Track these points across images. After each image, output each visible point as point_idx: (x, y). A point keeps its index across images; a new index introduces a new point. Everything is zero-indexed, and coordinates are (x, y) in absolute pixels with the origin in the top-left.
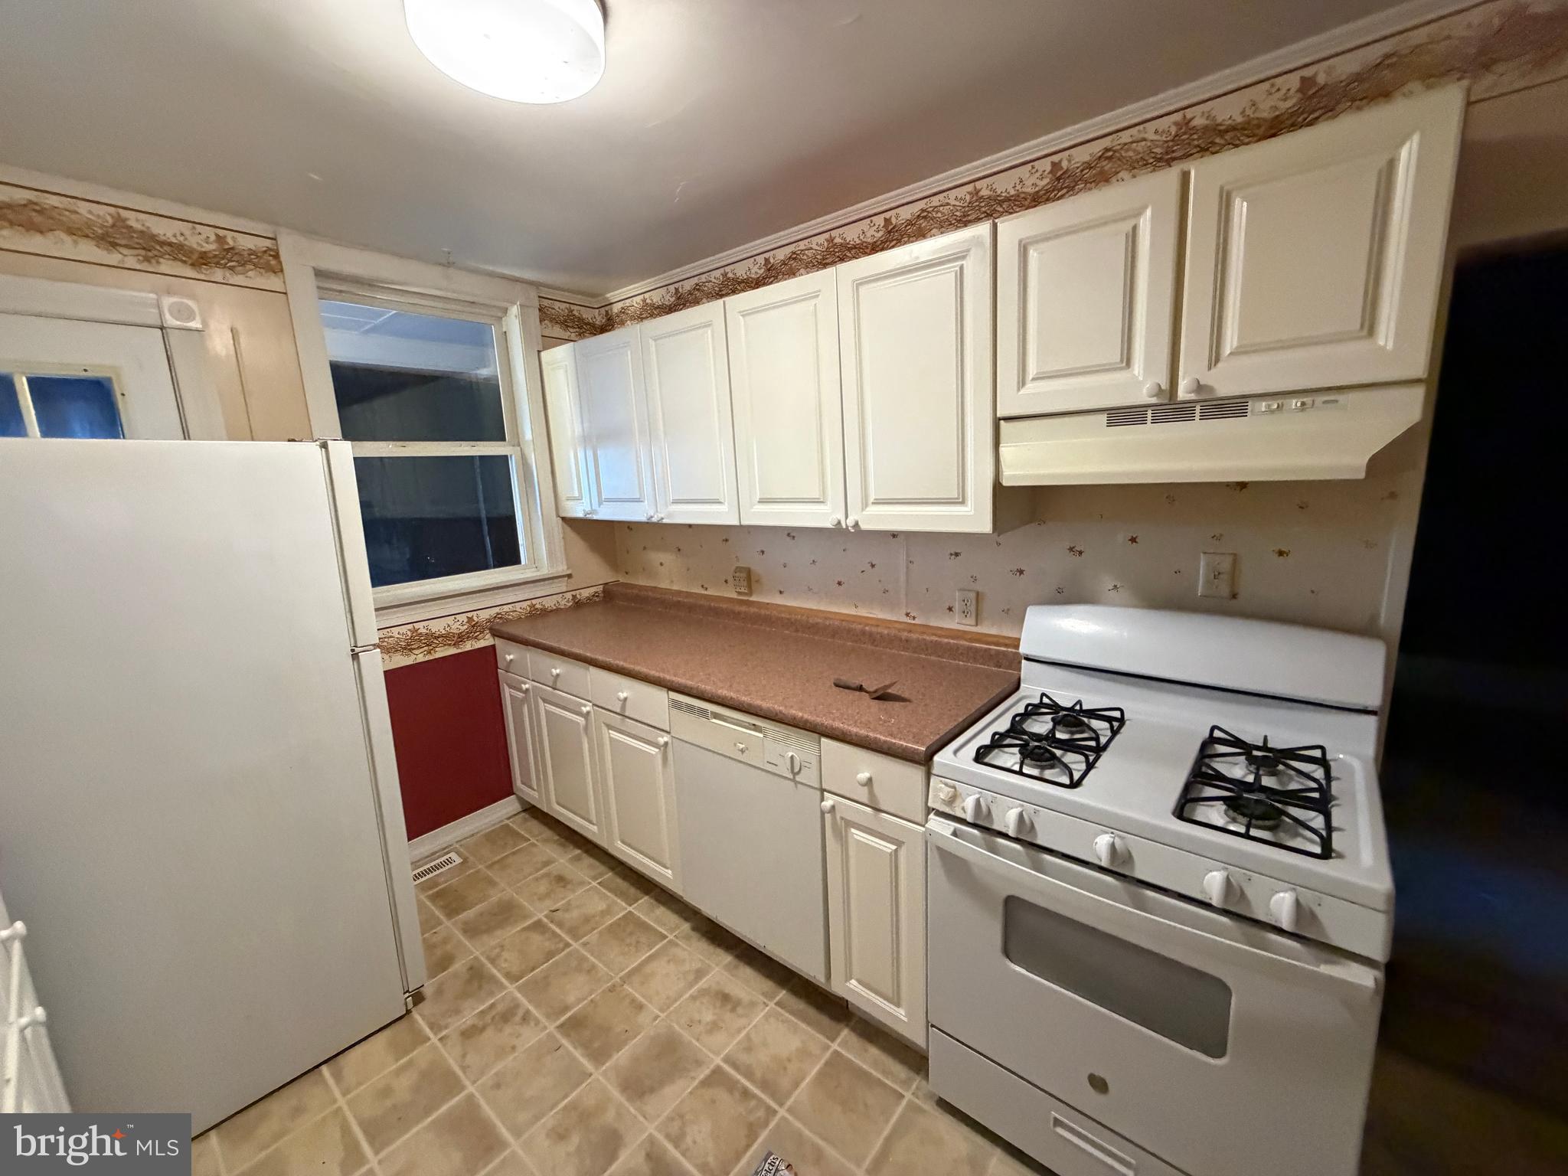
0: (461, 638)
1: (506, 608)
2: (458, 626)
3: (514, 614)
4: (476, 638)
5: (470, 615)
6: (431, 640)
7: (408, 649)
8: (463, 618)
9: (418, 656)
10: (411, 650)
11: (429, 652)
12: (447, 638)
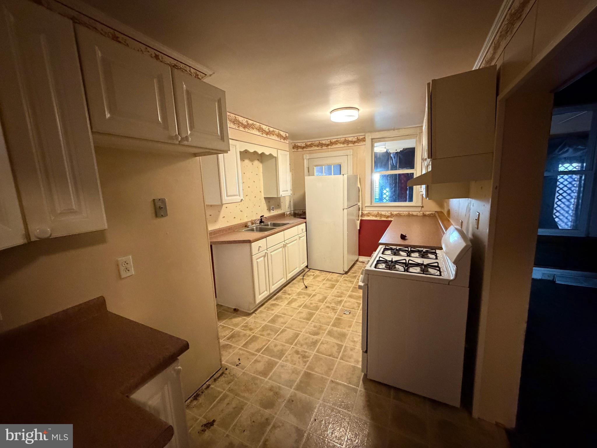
0: (388, 217)
1: (401, 212)
2: (388, 214)
3: (403, 214)
4: (392, 218)
5: (391, 212)
6: (381, 215)
7: (376, 216)
8: (390, 212)
9: (378, 219)
10: (377, 217)
11: (380, 218)
12: (385, 216)
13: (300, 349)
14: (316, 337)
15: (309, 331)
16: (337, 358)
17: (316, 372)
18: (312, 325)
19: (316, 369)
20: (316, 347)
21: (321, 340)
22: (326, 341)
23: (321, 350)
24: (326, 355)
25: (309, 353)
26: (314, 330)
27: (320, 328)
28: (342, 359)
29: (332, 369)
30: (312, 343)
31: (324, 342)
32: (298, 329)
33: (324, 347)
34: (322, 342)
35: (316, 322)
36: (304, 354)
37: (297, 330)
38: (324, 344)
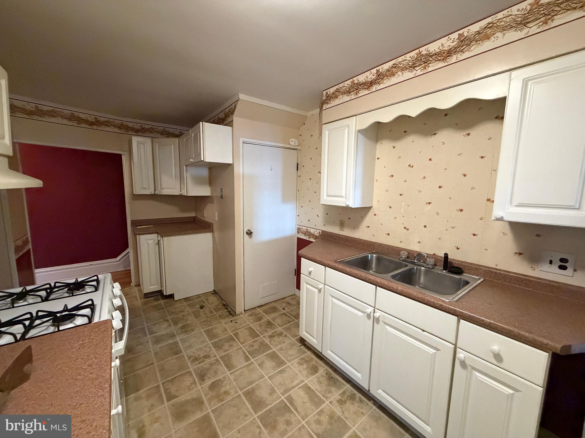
13: (208, 361)
14: (208, 383)
15: (225, 383)
16: (163, 384)
17: (173, 359)
18: (232, 392)
19: (174, 361)
20: (196, 375)
21: (198, 385)
22: (193, 389)
23: (188, 376)
24: (176, 376)
25: (196, 365)
26: (222, 388)
27: (219, 398)
28: (158, 386)
29: (160, 371)
30: (205, 375)
31: (193, 386)
32: (237, 373)
33: (187, 381)
34: (196, 384)
35: (233, 399)
36: (198, 361)
37: (237, 370)
38: (191, 384)
